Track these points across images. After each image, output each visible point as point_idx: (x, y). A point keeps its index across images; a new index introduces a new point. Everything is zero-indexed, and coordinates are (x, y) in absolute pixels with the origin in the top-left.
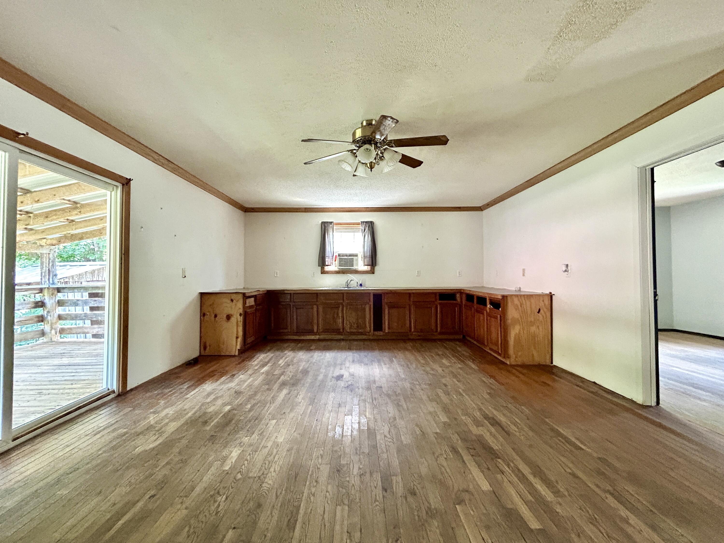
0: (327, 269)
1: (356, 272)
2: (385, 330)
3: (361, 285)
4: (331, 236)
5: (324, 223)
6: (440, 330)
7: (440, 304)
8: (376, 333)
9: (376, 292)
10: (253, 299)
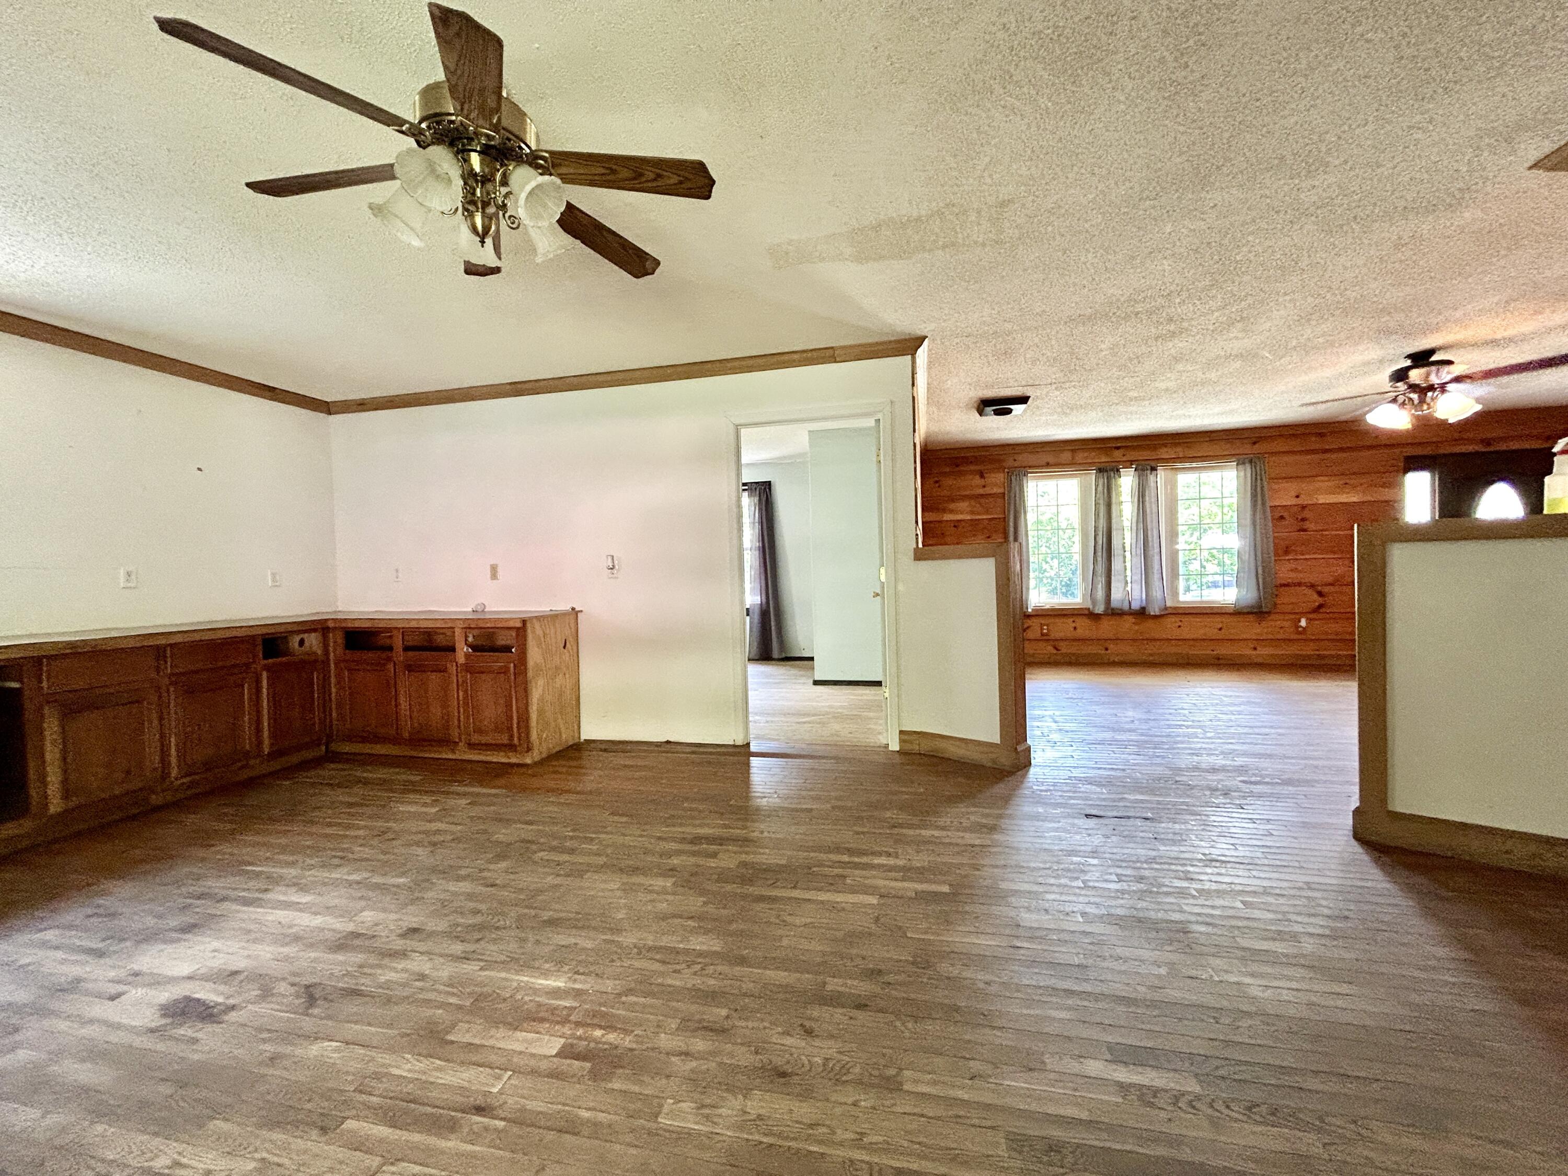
2: (45, 805)
6: (272, 745)
7: (267, 668)
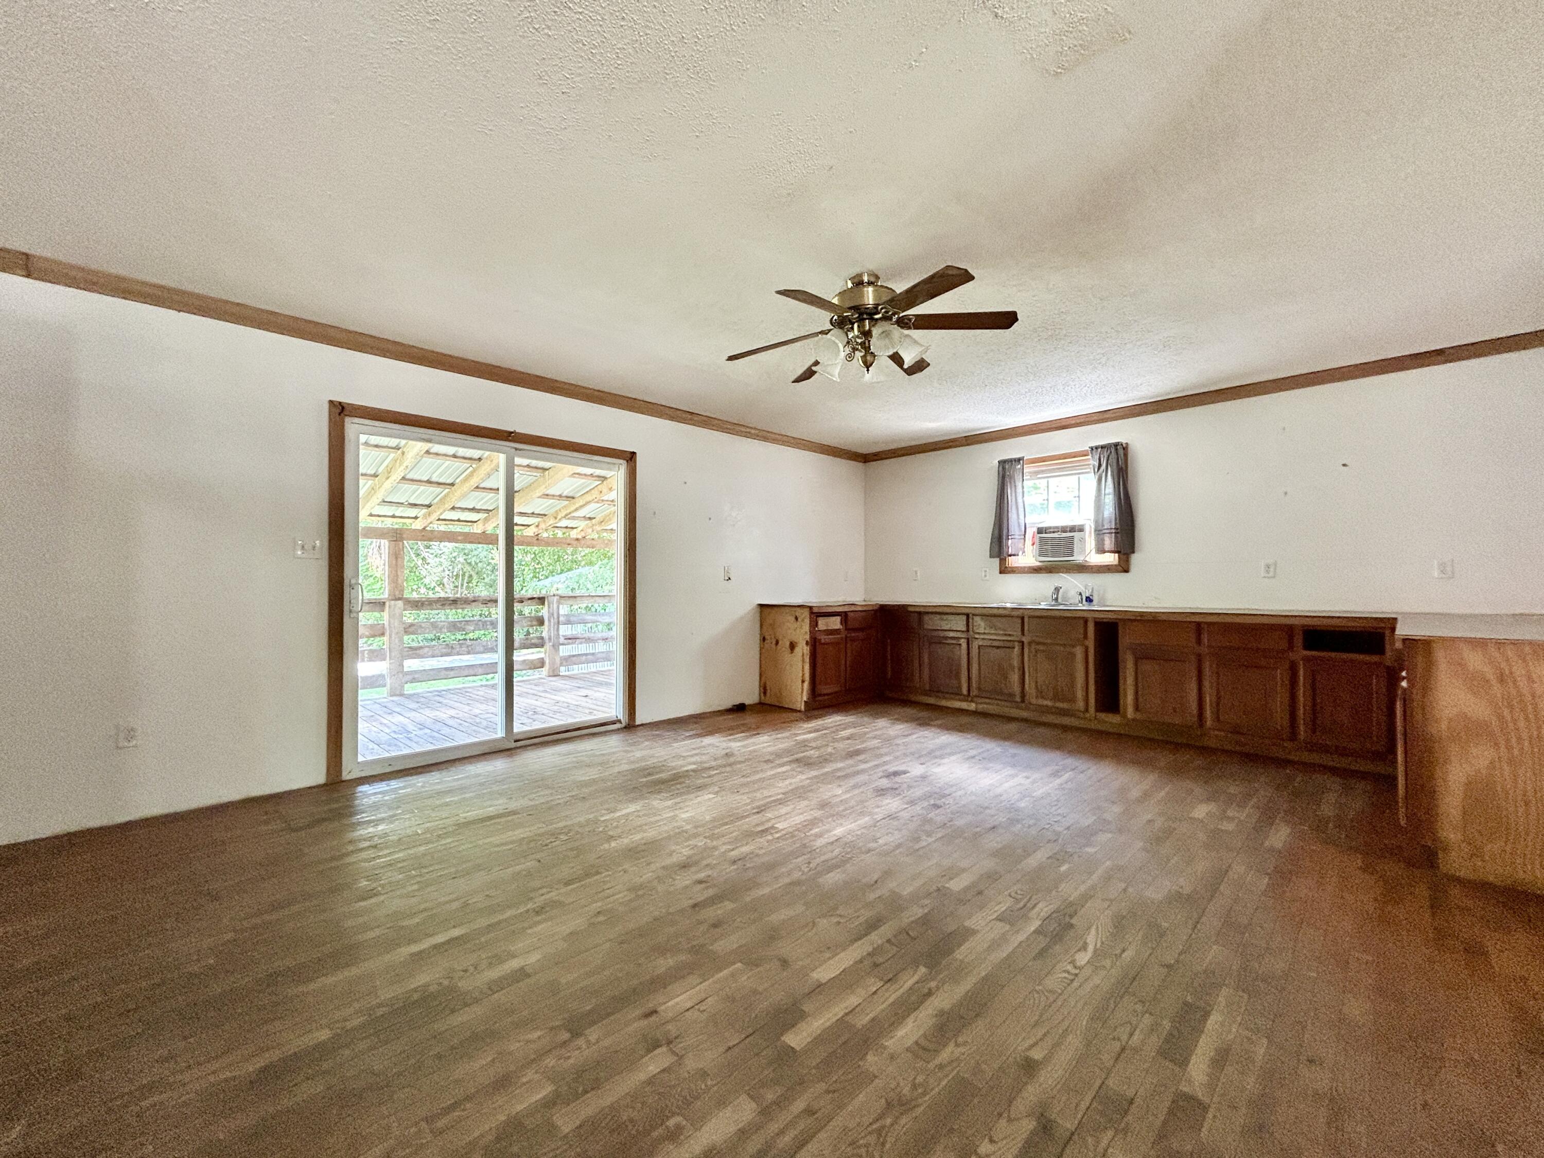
0: (1012, 562)
1: (1082, 568)
2: (1125, 710)
3: (1089, 600)
4: (1019, 490)
5: (1002, 463)
6: (1306, 737)
7: (1306, 659)
8: (1102, 716)
9: (1102, 616)
10: (838, 619)
